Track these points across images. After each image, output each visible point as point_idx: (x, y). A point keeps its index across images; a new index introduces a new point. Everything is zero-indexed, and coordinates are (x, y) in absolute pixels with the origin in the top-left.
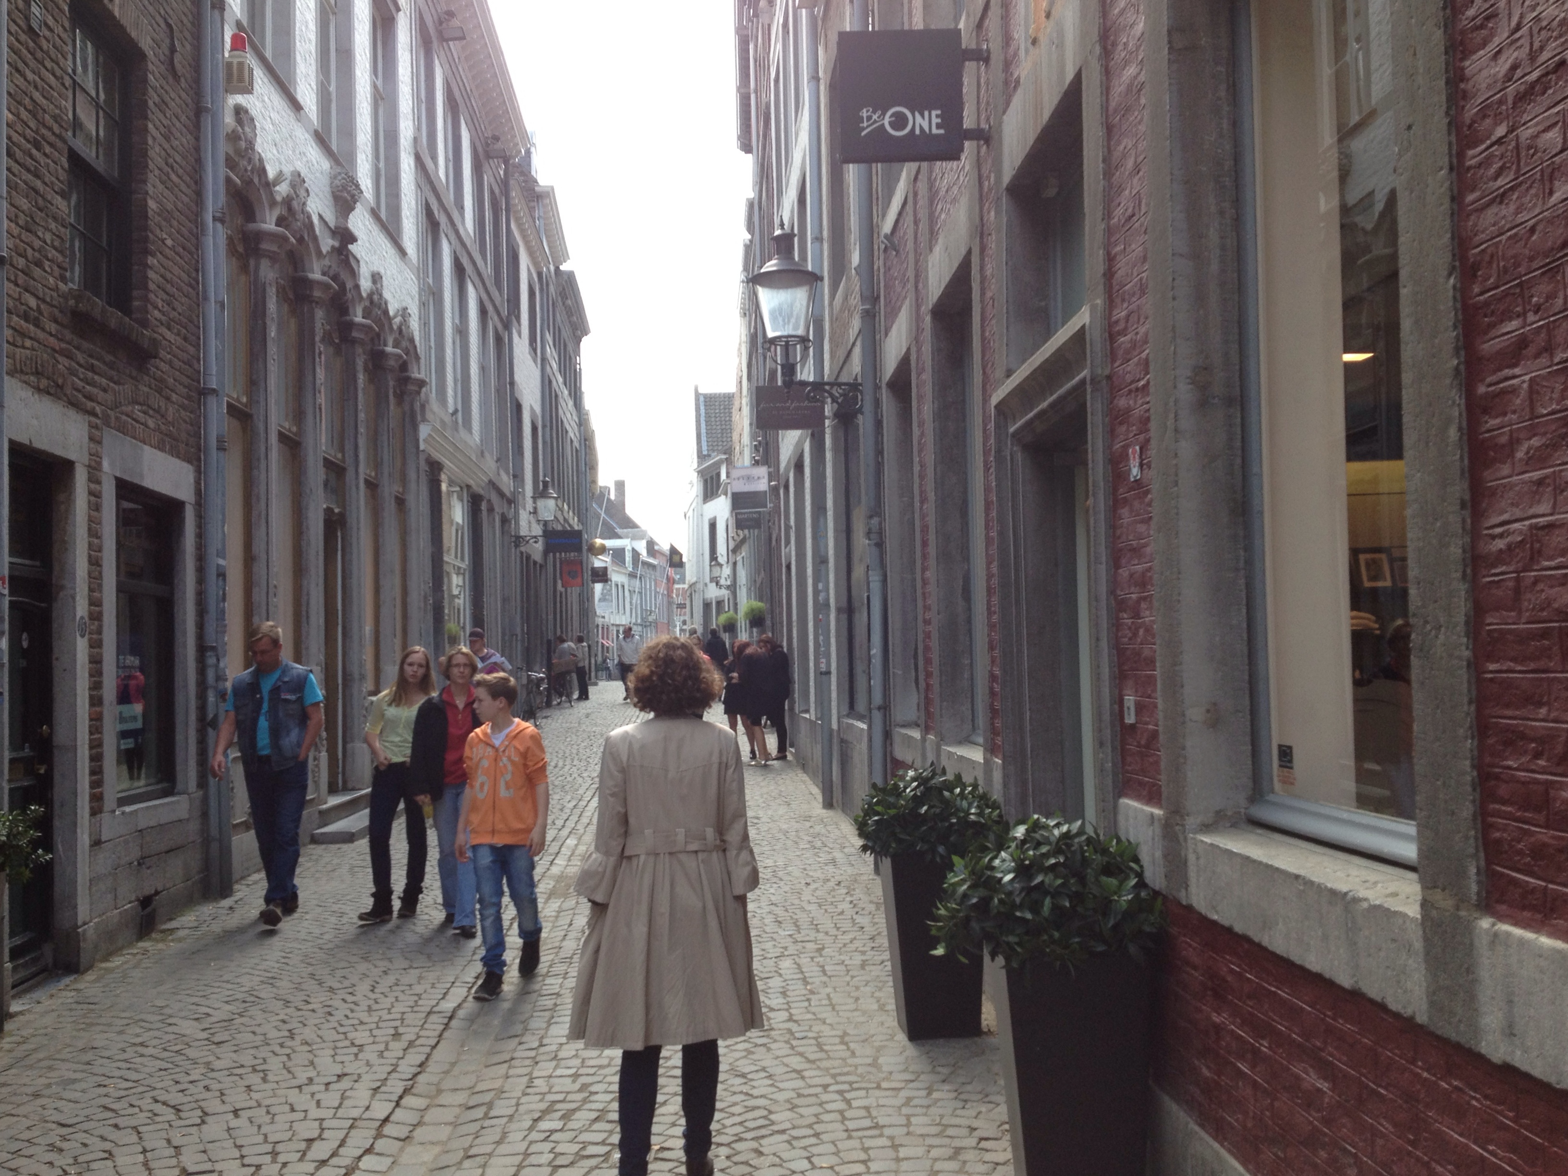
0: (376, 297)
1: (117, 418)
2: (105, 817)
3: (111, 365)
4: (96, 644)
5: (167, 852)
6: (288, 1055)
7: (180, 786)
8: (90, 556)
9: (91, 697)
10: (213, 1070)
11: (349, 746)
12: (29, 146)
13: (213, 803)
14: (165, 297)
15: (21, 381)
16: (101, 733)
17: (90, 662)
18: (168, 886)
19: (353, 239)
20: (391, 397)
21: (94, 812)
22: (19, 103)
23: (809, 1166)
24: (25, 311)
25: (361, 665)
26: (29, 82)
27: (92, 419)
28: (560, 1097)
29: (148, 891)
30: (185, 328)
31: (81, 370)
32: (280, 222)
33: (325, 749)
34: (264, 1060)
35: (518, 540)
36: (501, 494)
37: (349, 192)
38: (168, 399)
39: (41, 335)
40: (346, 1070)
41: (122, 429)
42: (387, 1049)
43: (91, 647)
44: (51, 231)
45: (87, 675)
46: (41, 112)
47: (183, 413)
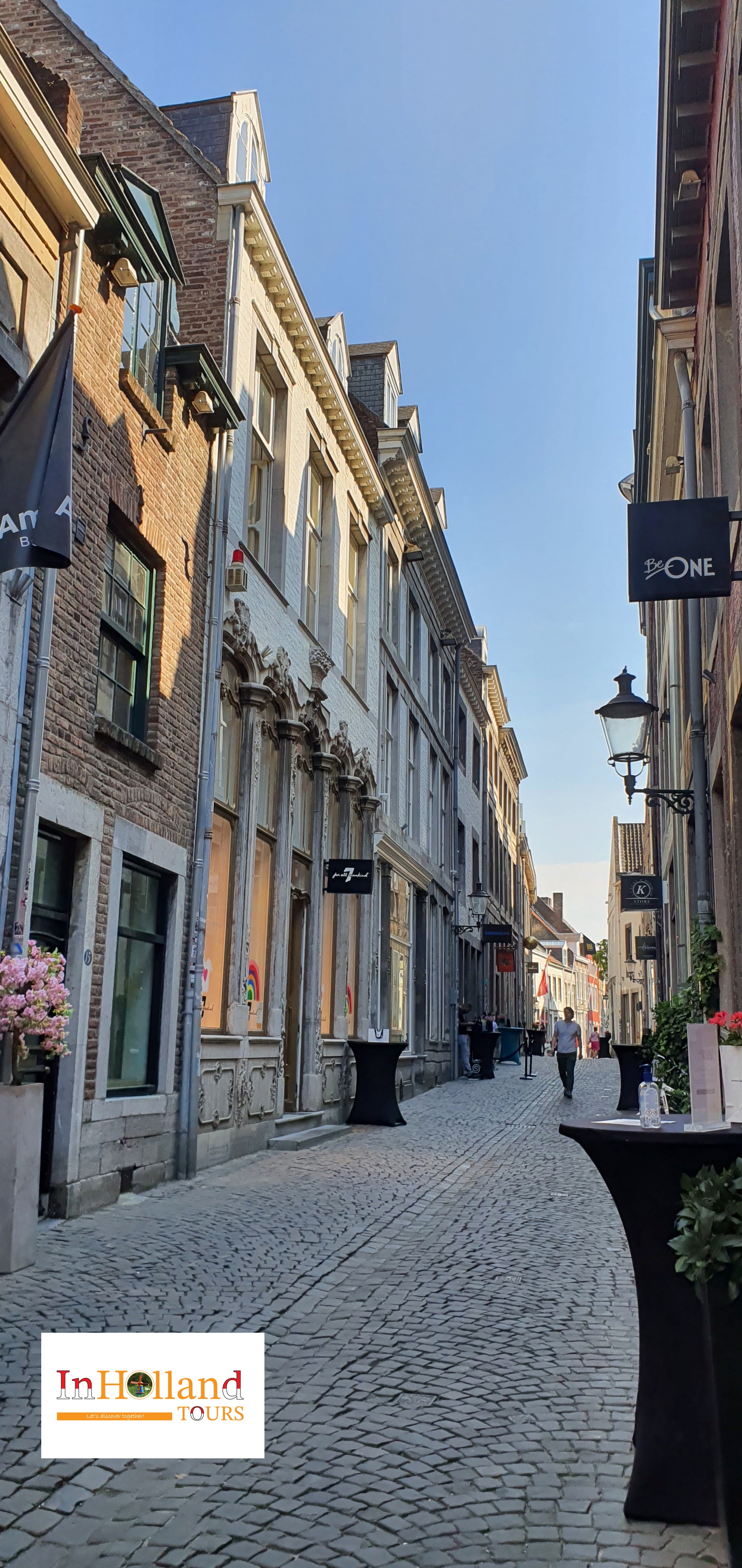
0: (341, 739)
1: (127, 810)
2: (96, 1102)
3: (126, 773)
4: (98, 972)
5: (145, 1137)
6: (186, 1293)
7: (160, 1088)
8: (98, 907)
9: (91, 1011)
10: (127, 1296)
11: (305, 1075)
12: (70, 618)
13: (185, 1105)
14: (172, 728)
15: (52, 777)
16: (97, 1038)
17: (93, 984)
18: (144, 1164)
19: (325, 697)
20: (352, 811)
21: (87, 1098)
22: (65, 589)
23: (558, 1427)
24: (59, 730)
25: (318, 1012)
26: (73, 576)
27: (108, 809)
28: (377, 1348)
29: (128, 1164)
30: (187, 751)
31: (101, 774)
32: (268, 681)
33: (282, 1074)
34: (167, 1293)
35: (457, 929)
36: (444, 892)
37: (322, 663)
38: (170, 799)
39: (70, 747)
40: (223, 1308)
41: (131, 818)
42: (260, 1296)
43: (94, 973)
44: (84, 676)
45: (89, 993)
46: (81, 595)
47: (181, 810)
